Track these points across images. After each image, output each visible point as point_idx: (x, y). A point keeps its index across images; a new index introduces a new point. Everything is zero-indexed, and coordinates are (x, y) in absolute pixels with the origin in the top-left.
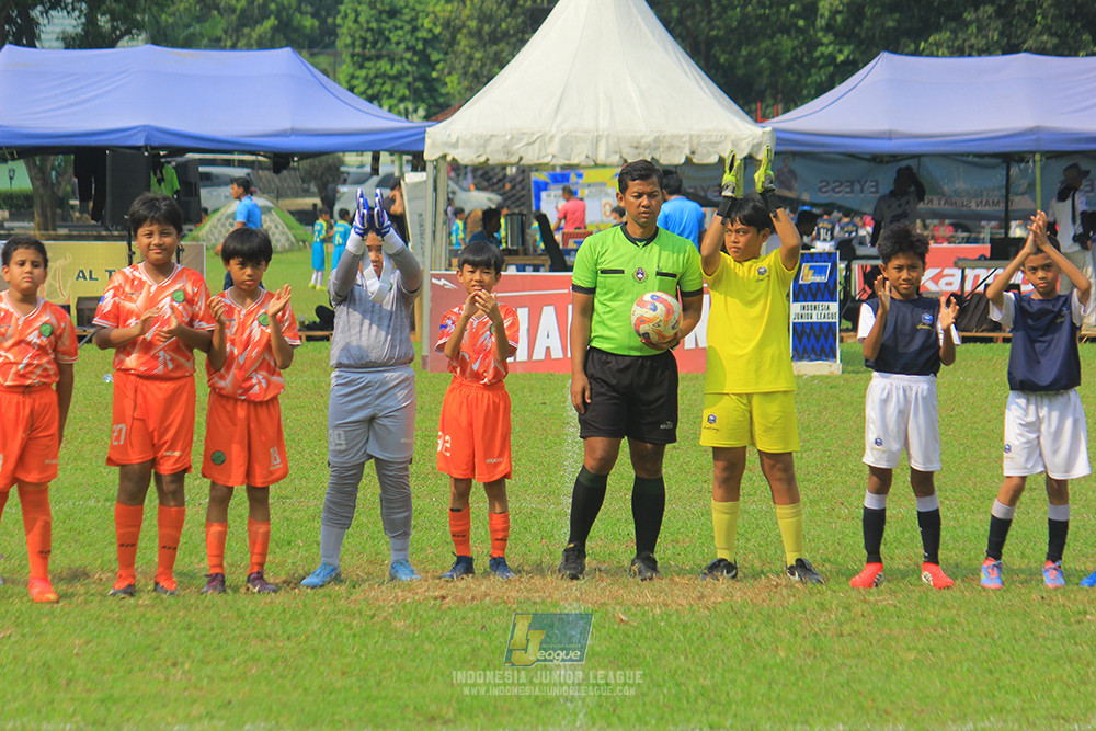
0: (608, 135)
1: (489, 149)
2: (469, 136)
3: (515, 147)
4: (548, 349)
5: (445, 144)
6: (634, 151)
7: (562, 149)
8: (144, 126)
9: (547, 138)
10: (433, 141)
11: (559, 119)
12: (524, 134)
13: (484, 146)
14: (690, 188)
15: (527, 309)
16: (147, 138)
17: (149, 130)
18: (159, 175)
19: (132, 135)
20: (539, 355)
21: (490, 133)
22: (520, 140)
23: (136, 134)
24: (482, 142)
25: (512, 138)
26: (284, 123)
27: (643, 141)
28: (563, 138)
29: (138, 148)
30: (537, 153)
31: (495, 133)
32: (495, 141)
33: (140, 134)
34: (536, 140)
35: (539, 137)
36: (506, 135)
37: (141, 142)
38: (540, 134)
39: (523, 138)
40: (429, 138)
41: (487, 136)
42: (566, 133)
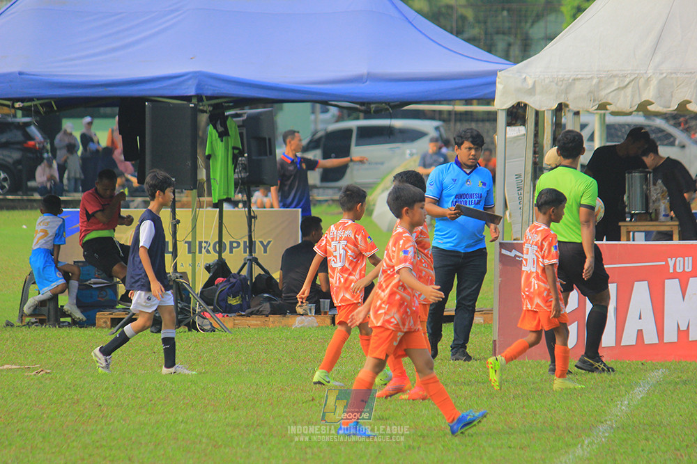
1: (571, 96)
2: (548, 80)
3: (603, 93)
4: (640, 332)
5: (519, 90)
7: (660, 94)
8: (195, 72)
9: (642, 81)
10: (504, 87)
11: (657, 59)
12: (615, 76)
13: (566, 93)
15: (616, 284)
16: (199, 86)
17: (201, 77)
18: (221, 129)
19: (179, 84)
20: (629, 339)
21: (572, 77)
22: (609, 84)
23: (184, 81)
25: (599, 82)
28: (660, 81)
29: (188, 99)
30: (629, 99)
31: (579, 76)
32: (578, 85)
33: (190, 82)
34: (628, 84)
35: (632, 81)
36: (591, 78)
37: (192, 92)
38: (633, 77)
39: (613, 82)
40: (500, 83)
41: (570, 81)
42: (664, 75)
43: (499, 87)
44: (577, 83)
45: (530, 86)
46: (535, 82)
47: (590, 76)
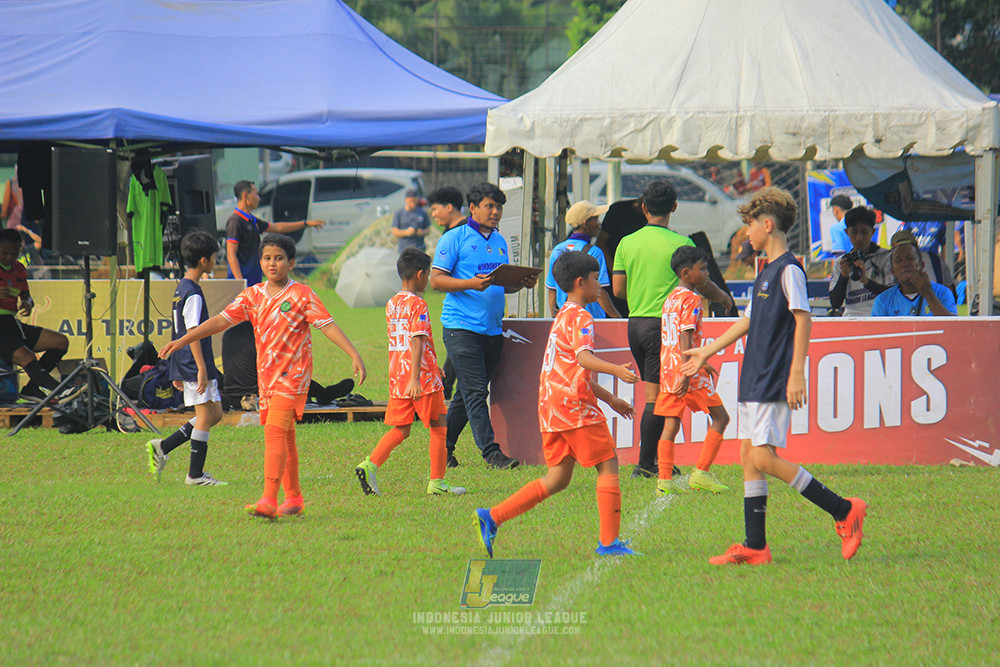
0: (754, 115)
1: (578, 140)
2: (549, 121)
3: (617, 137)
5: (514, 133)
6: (791, 140)
7: (686, 138)
8: (112, 111)
9: (663, 122)
10: (497, 129)
11: (682, 94)
12: (630, 116)
13: (572, 135)
14: (925, 192)
16: (118, 127)
17: (120, 116)
18: (145, 180)
19: (93, 124)
21: (579, 117)
22: (624, 126)
23: (99, 121)
24: (569, 128)
25: (612, 123)
26: (320, 106)
27: (804, 125)
28: (686, 123)
30: (648, 143)
31: (588, 116)
32: (587, 127)
33: (107, 122)
34: (647, 126)
35: (651, 122)
36: (603, 118)
37: (109, 134)
38: (653, 117)
39: (629, 123)
40: (491, 124)
41: (577, 121)
42: (691, 114)
43: (490, 129)
44: (585, 123)
45: (528, 128)
46: (533, 123)
47: (600, 116)
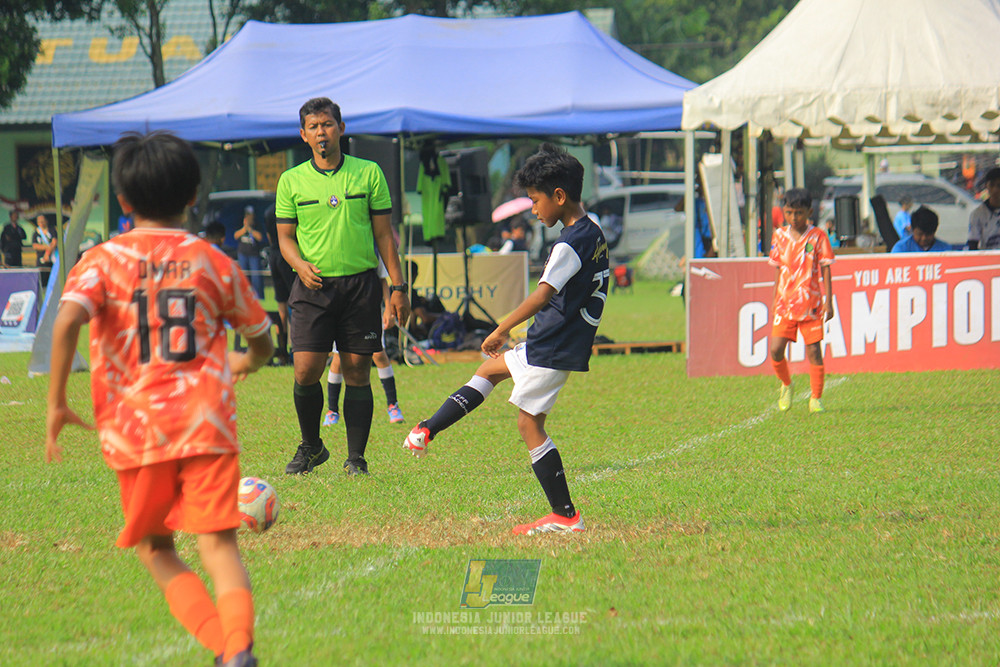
0: (900, 91)
1: (758, 114)
2: (734, 100)
3: (790, 110)
4: (828, 346)
5: (705, 110)
6: (930, 110)
7: (844, 110)
8: (400, 110)
9: (826, 98)
10: (690, 108)
11: (841, 75)
12: (799, 94)
17: (405, 114)
18: (433, 167)
19: (385, 121)
21: (759, 96)
22: (794, 102)
23: (389, 119)
24: (750, 106)
25: (785, 99)
27: (941, 98)
28: (845, 98)
31: (765, 94)
34: (814, 100)
35: (816, 98)
38: (817, 95)
39: (798, 99)
40: (687, 103)
41: (756, 99)
42: (848, 91)
43: (686, 107)
44: (763, 101)
45: (717, 106)
46: (721, 102)
47: (775, 94)
